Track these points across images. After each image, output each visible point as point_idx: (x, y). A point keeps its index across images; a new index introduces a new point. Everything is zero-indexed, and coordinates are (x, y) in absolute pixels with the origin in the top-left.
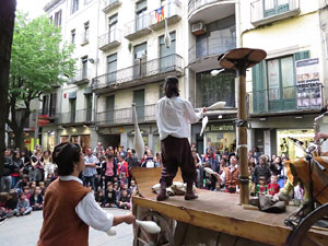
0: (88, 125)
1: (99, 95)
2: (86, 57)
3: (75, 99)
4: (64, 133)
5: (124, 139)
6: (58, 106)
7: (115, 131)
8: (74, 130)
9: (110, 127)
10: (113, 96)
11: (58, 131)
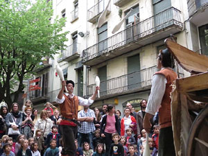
1: (90, 68)
2: (76, 33)
10: (105, 67)
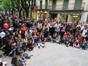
0: (46, 10)
3: (42, 1)
4: (38, 12)
5: (59, 15)
6: (36, 3)
7: (55, 13)
8: (41, 12)
9: (54, 11)
11: (36, 11)
